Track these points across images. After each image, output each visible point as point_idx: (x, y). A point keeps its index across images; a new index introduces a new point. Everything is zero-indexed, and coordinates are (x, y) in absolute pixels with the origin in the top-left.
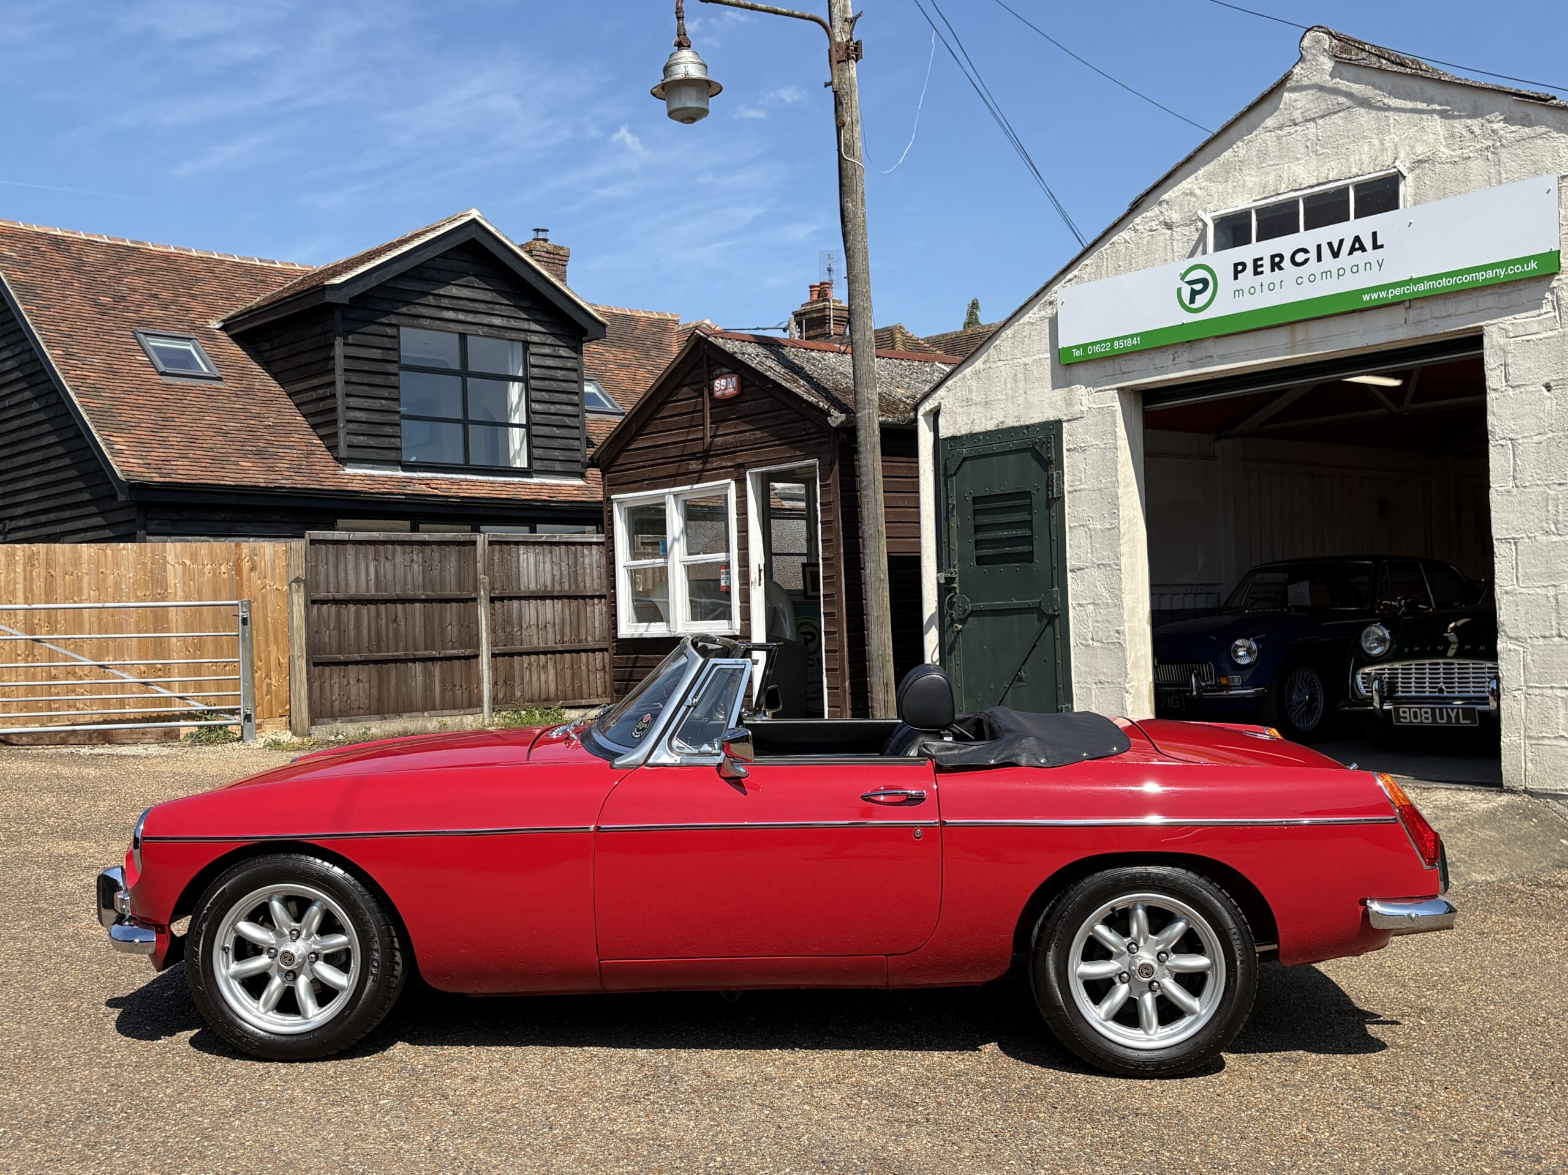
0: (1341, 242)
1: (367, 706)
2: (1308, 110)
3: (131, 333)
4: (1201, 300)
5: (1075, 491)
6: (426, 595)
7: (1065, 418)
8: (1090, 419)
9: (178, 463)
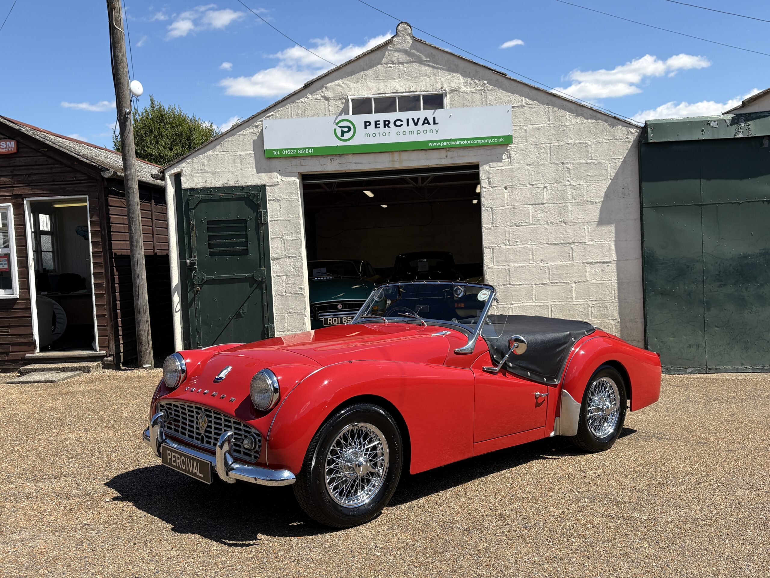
0: (418, 119)
2: (401, 58)
4: (347, 136)
5: (274, 220)
7: (267, 184)
8: (282, 186)
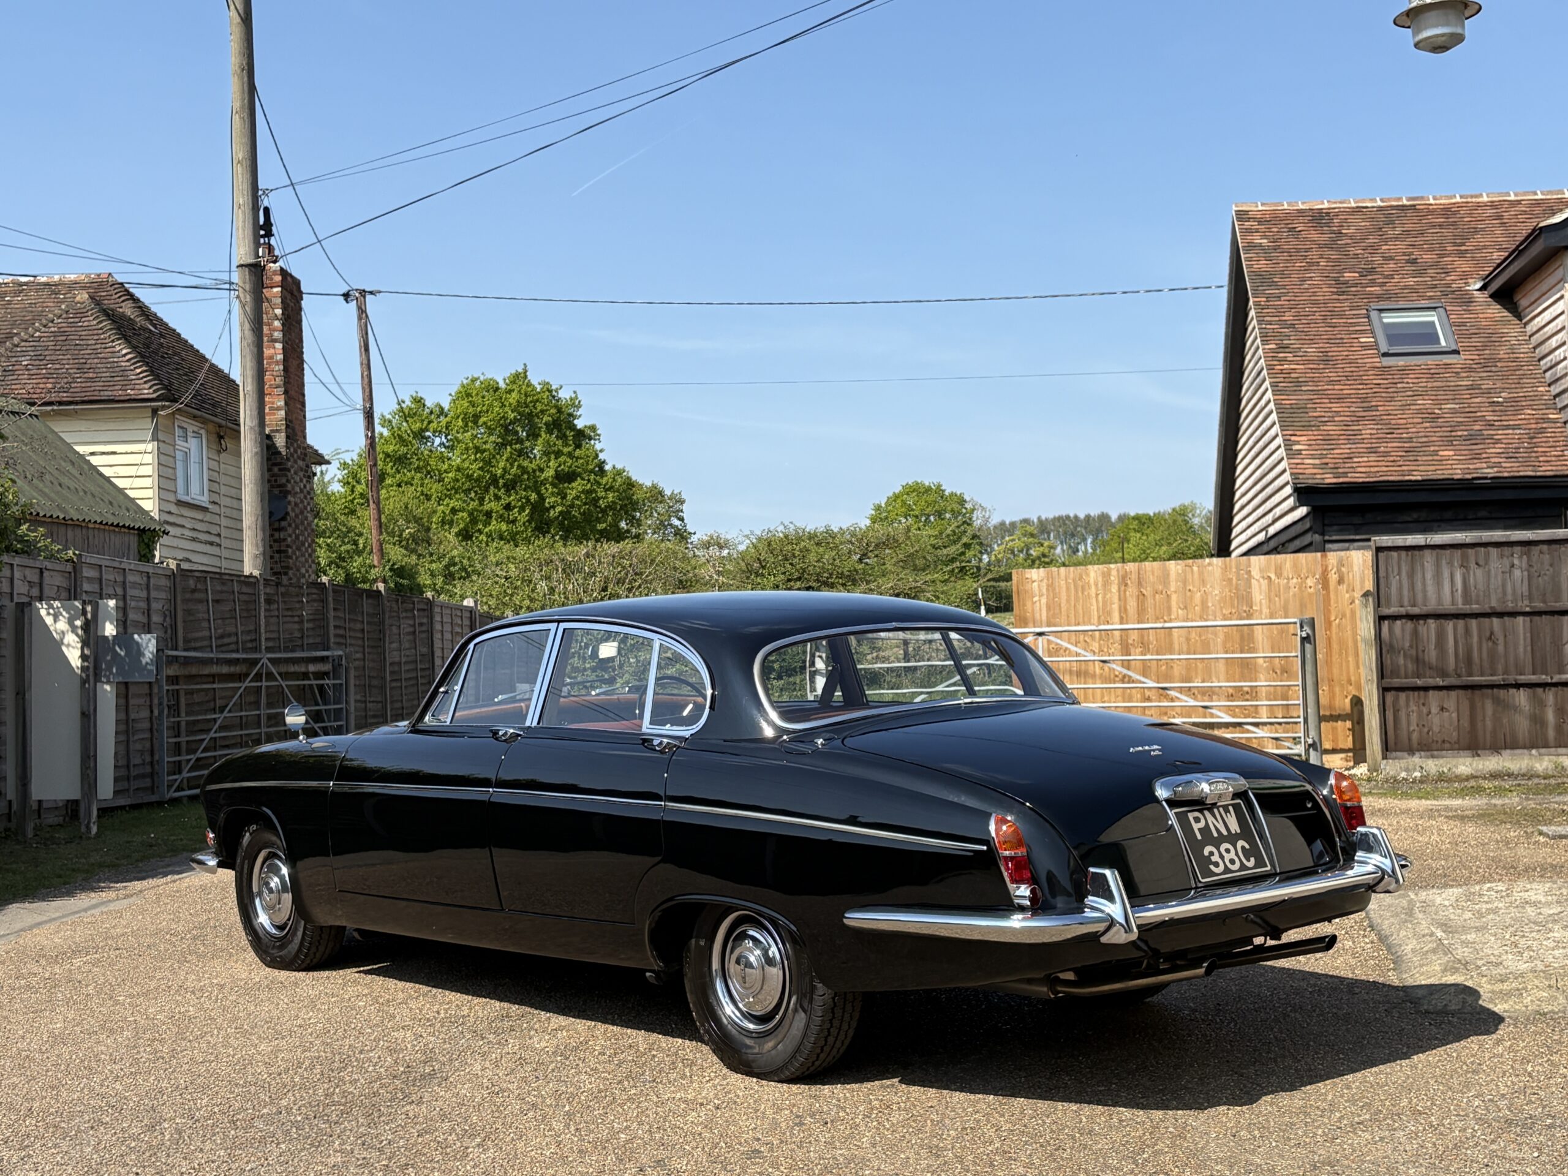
1: (1455, 739)
3: (1365, 312)
6: (1531, 607)
9: (1361, 460)
